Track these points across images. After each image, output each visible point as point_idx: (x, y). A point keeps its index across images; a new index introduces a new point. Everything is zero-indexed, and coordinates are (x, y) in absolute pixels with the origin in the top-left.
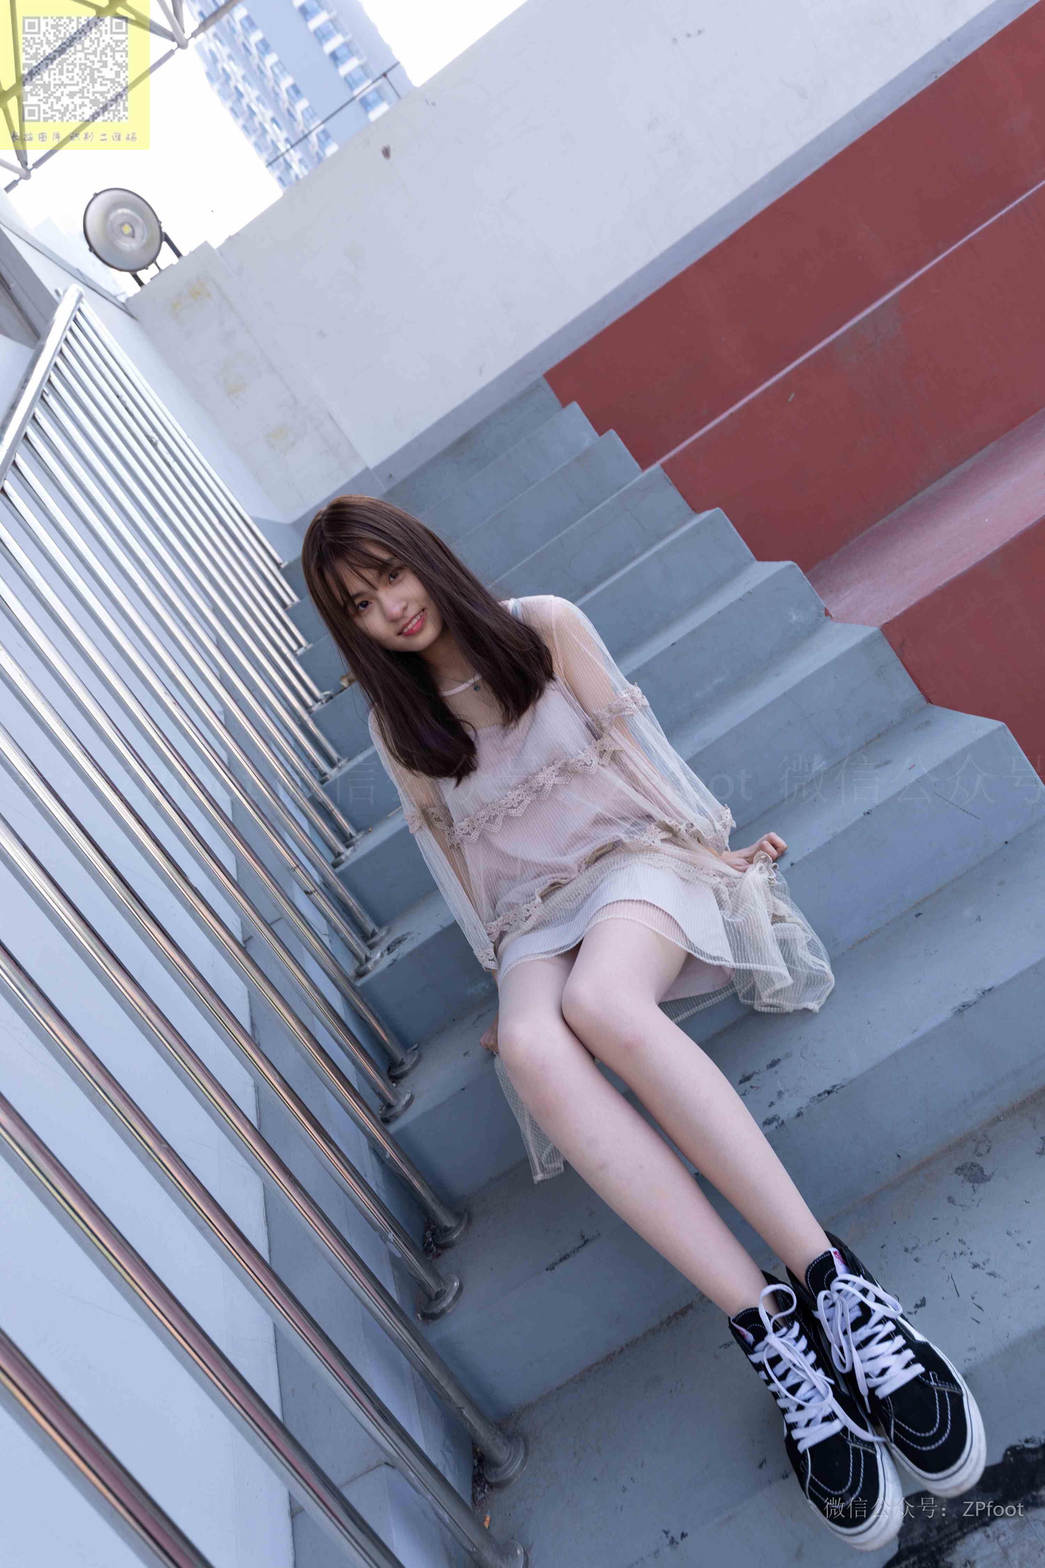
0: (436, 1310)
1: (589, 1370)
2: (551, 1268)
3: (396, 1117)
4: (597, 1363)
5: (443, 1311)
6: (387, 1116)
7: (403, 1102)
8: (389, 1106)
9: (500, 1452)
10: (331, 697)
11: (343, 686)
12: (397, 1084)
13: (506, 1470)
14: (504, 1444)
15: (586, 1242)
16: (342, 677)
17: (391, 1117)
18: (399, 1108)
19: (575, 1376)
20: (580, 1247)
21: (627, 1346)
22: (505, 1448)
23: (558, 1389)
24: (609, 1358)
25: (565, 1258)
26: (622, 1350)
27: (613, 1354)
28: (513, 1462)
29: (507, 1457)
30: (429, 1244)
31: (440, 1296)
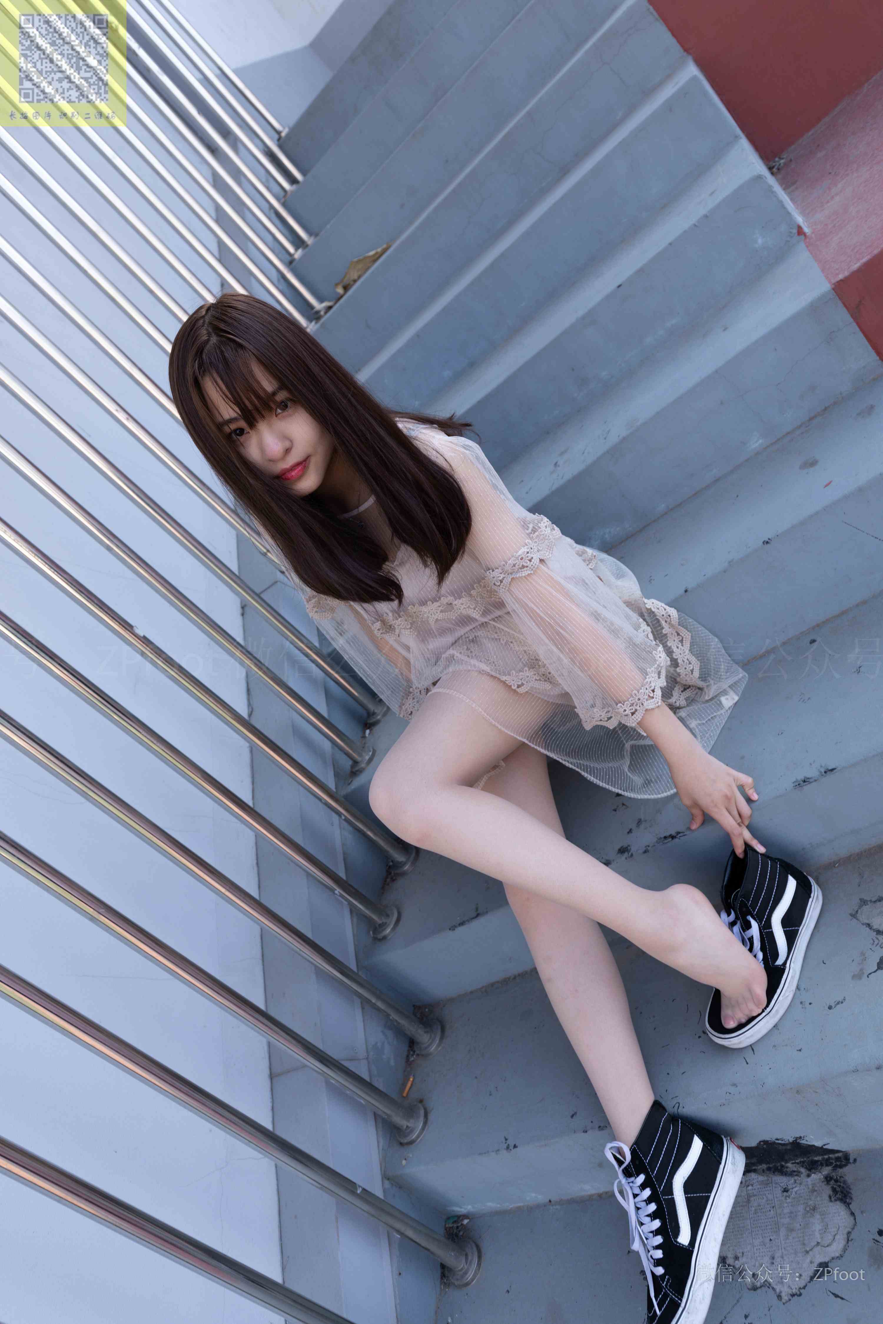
0: (380, 936)
1: (492, 985)
2: (453, 928)
3: (361, 771)
4: (498, 982)
5: (385, 938)
6: (354, 770)
7: (367, 758)
8: (355, 763)
9: (423, 1037)
10: (330, 308)
11: (339, 293)
12: (370, 731)
13: (426, 1048)
14: (425, 1032)
15: (478, 915)
16: (337, 285)
17: (357, 771)
18: (363, 765)
19: (483, 987)
20: (473, 918)
21: (519, 975)
22: (425, 1035)
23: (472, 992)
24: (506, 982)
25: (462, 924)
26: (515, 978)
27: (509, 978)
28: (431, 1043)
29: (427, 1041)
30: (390, 867)
31: (383, 926)
